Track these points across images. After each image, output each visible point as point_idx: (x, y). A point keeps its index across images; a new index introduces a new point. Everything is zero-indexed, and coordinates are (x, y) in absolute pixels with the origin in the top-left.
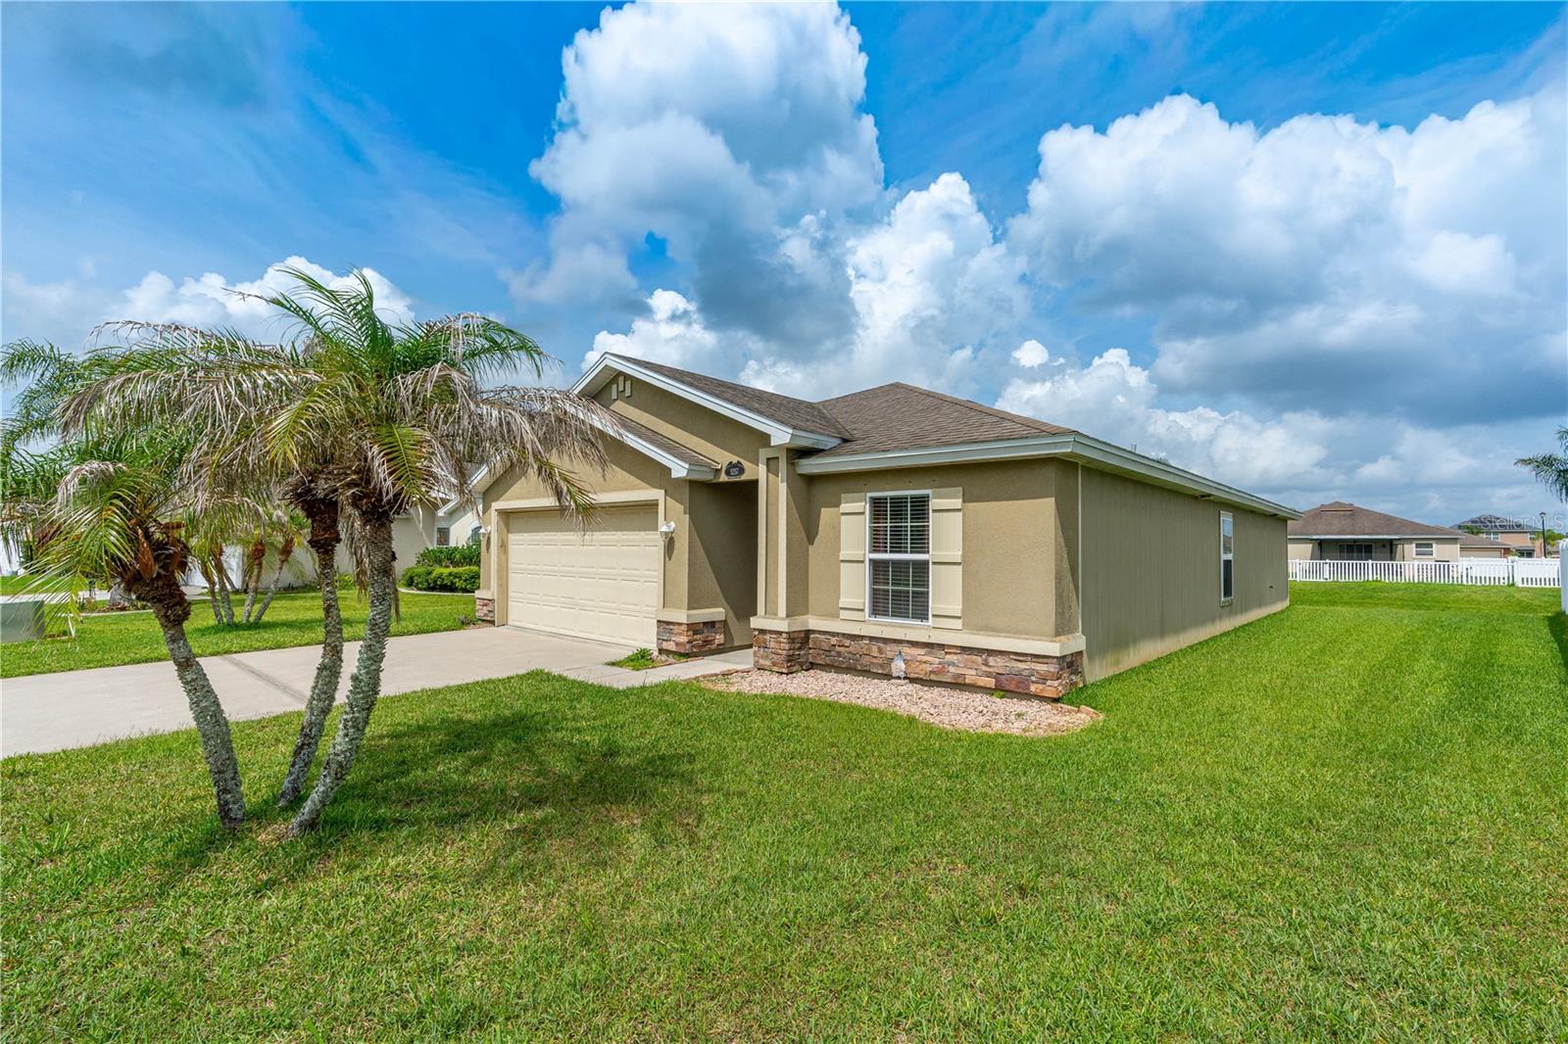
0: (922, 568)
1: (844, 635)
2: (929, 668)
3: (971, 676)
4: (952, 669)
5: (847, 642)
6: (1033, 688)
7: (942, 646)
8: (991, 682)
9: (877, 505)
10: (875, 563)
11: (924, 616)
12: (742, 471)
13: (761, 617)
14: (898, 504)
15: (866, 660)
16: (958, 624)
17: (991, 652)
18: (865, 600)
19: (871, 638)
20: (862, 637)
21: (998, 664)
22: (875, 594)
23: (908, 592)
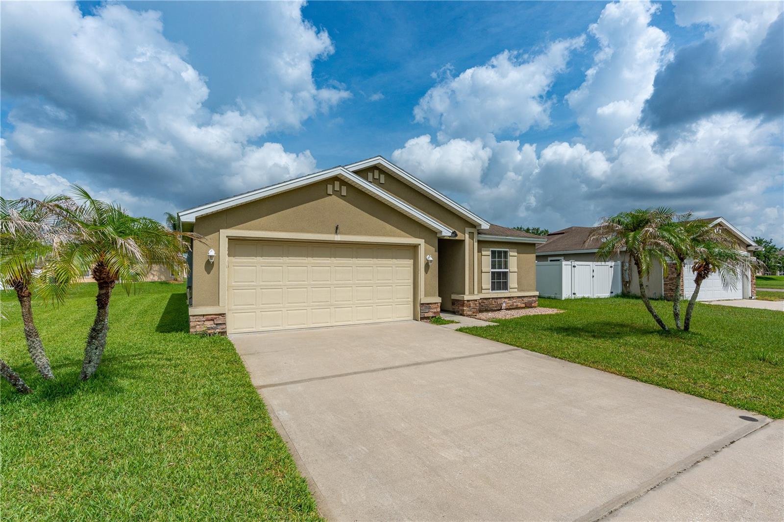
0: (505, 274)
1: (483, 299)
2: (509, 305)
3: (520, 305)
4: (515, 304)
5: (485, 301)
6: (533, 305)
7: (513, 297)
8: (524, 305)
9: (493, 253)
10: (493, 273)
11: (506, 289)
12: (456, 235)
13: (467, 295)
14: (500, 252)
15: (491, 306)
16: (516, 290)
17: (524, 297)
18: (490, 286)
19: (492, 298)
20: (489, 298)
21: (526, 300)
22: (493, 283)
23: (501, 282)
